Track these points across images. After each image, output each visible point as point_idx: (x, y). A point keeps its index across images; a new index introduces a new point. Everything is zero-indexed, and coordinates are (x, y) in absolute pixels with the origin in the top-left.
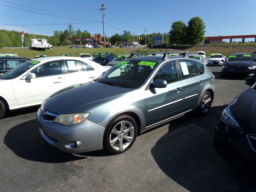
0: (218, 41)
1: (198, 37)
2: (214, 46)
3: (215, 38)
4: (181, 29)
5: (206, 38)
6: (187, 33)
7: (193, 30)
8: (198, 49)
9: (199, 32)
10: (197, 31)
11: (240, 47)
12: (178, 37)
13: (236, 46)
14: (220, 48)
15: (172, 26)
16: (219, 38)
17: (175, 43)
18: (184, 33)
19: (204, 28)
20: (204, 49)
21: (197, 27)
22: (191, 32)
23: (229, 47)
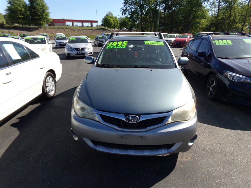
0: (62, 24)
1: (44, 18)
2: (61, 29)
3: (59, 20)
4: (22, 6)
5: (52, 20)
6: (31, 13)
7: (36, 10)
8: (47, 31)
9: (43, 12)
10: (41, 11)
11: (83, 30)
12: (20, 16)
13: (80, 30)
14: (67, 30)
15: (8, 2)
16: (62, 20)
17: (17, 23)
18: (27, 12)
19: (47, 9)
20: (53, 31)
21: (41, 7)
22: (34, 11)
23: (75, 30)
